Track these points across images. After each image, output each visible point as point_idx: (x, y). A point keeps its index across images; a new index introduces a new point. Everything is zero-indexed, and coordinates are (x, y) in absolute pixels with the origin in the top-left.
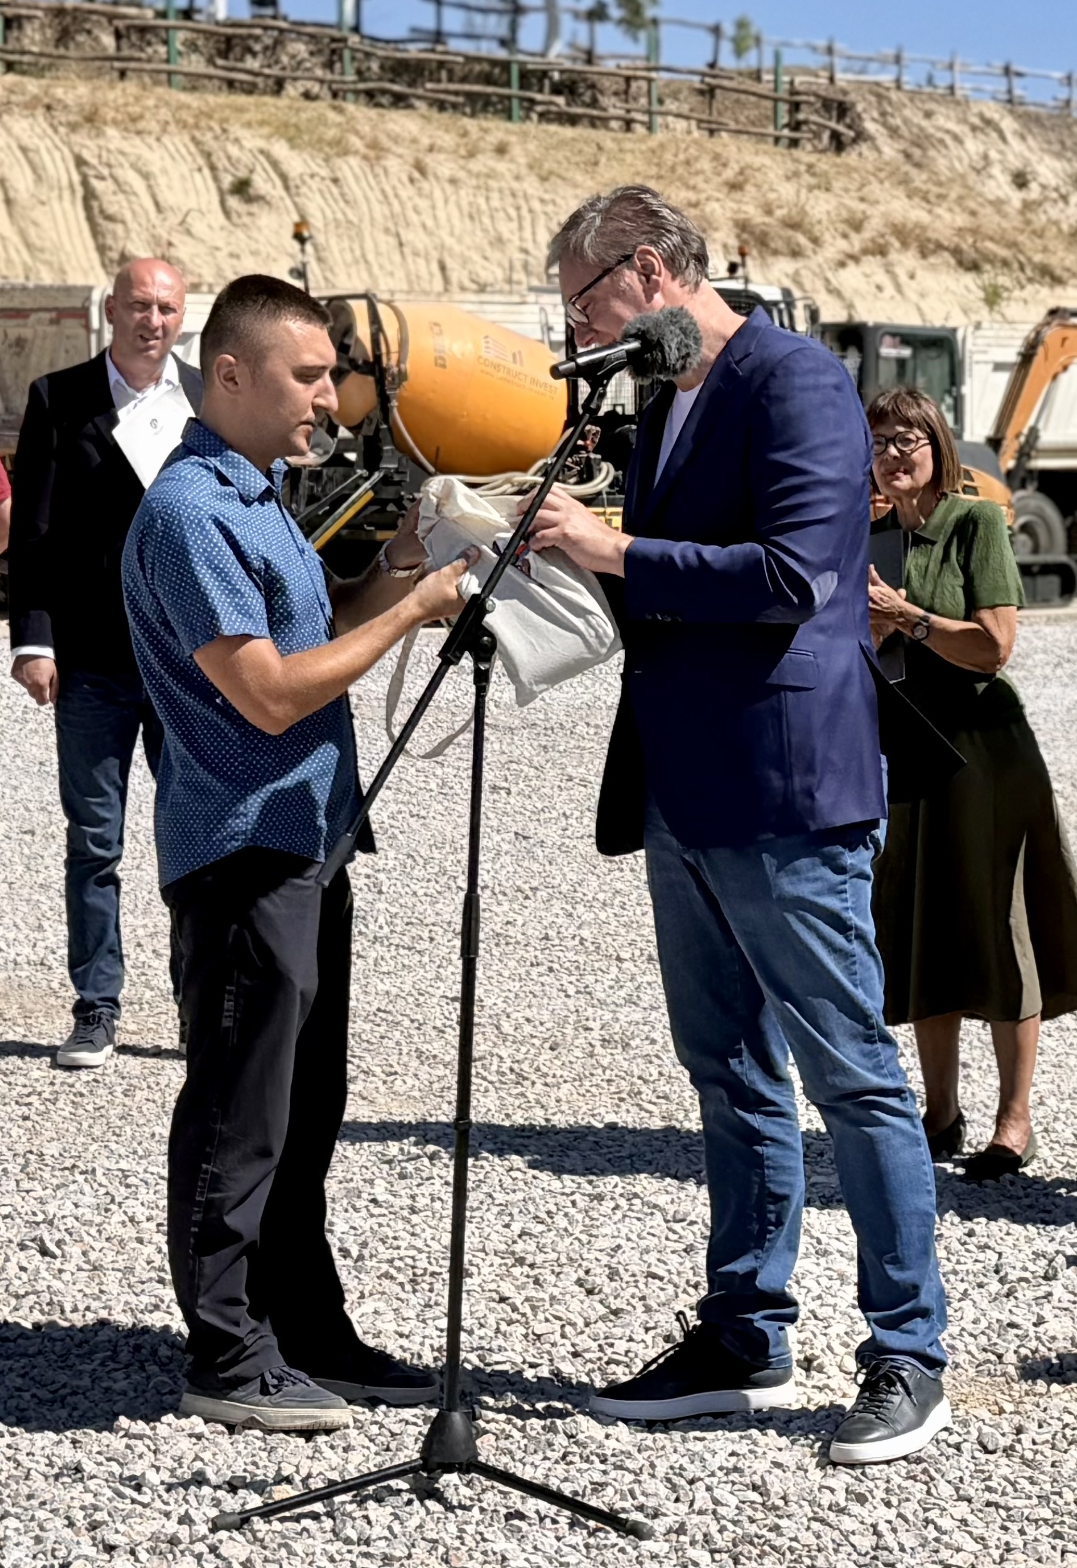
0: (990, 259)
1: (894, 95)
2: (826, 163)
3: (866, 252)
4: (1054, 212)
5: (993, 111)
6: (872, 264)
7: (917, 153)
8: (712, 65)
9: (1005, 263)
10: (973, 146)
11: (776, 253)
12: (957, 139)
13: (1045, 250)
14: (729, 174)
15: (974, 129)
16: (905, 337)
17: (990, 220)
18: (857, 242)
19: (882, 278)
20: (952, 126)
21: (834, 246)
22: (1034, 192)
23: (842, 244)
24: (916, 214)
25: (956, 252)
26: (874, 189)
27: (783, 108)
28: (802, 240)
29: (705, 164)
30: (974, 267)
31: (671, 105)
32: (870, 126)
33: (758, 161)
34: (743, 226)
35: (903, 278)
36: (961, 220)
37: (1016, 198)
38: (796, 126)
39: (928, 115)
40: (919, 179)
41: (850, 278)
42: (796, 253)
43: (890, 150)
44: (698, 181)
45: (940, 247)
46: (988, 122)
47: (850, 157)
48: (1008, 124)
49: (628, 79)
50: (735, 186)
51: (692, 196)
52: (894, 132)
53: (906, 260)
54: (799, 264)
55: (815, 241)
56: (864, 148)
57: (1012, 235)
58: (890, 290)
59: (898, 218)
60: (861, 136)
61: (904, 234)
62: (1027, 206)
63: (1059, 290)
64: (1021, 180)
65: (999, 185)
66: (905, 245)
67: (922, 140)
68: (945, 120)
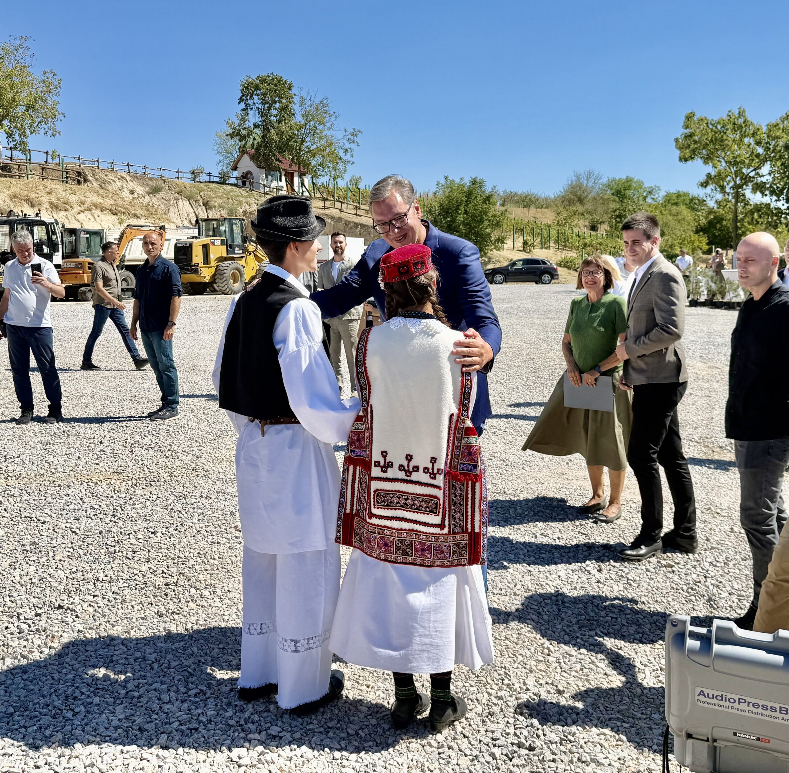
0: (121, 212)
1: (97, 170)
2: (75, 187)
3: (85, 210)
4: (141, 201)
5: (124, 175)
6: (88, 213)
7: (103, 185)
8: (46, 162)
9: (124, 213)
10: (119, 183)
11: (60, 210)
12: (114, 181)
13: (135, 210)
14: (48, 190)
15: (119, 179)
16: (87, 232)
17: (120, 202)
18: (83, 208)
19: (91, 217)
20: (113, 178)
21: (77, 209)
22: (136, 195)
23: (79, 208)
24: (100, 200)
25: (111, 210)
26: (88, 194)
27: (65, 173)
28: (68, 207)
29: (41, 187)
30: (116, 214)
31: (34, 172)
32: (90, 178)
33: (56, 187)
34: (51, 203)
35: (96, 217)
36: (112, 202)
37: (131, 197)
38: (67, 178)
39: (106, 175)
40: (101, 191)
41: (81, 217)
42: (66, 210)
43: (95, 184)
44: (39, 192)
45: (106, 209)
46: (123, 178)
47: (83, 186)
48: (128, 178)
49: (19, 165)
50: (49, 193)
51: (37, 196)
52: (97, 180)
53: (97, 212)
54: (67, 213)
55: (72, 207)
56: (88, 183)
57: (126, 206)
58: (92, 220)
59: (95, 201)
60: (86, 180)
61: (96, 206)
62: (134, 198)
63: (139, 220)
64: (132, 192)
65: (126, 194)
66: (96, 208)
67: (104, 182)
68: (111, 176)
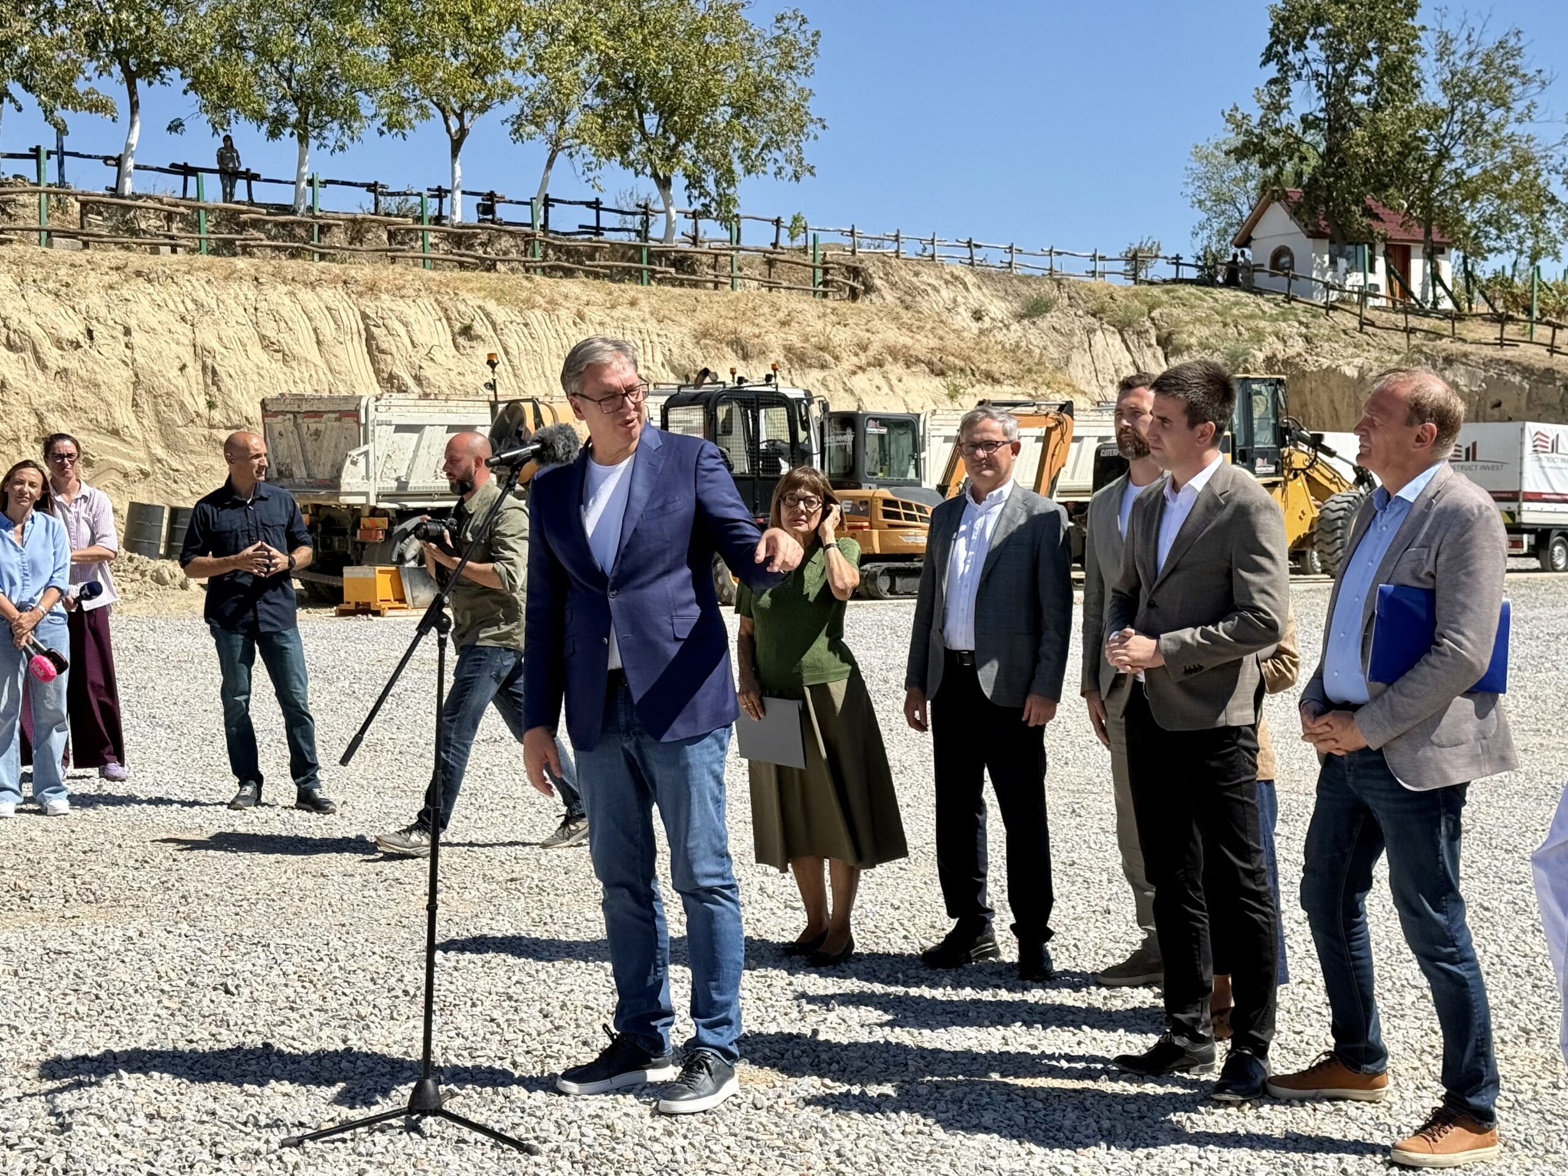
0: (954, 368)
1: (893, 262)
2: (845, 307)
3: (869, 364)
4: (1000, 337)
5: (960, 271)
6: (874, 373)
7: (908, 299)
8: (775, 245)
9: (962, 370)
10: (946, 293)
11: (810, 366)
12: (935, 289)
13: (989, 361)
14: (781, 315)
15: (947, 282)
16: (883, 421)
17: (951, 342)
18: (863, 359)
19: (879, 380)
20: (931, 281)
21: (849, 362)
22: (987, 323)
23: (855, 360)
24: (903, 339)
25: (929, 364)
26: (876, 324)
27: (819, 273)
28: (828, 357)
29: (766, 310)
30: (942, 373)
31: (747, 271)
32: (878, 282)
33: (799, 307)
34: (789, 349)
35: (894, 382)
36: (934, 343)
37: (975, 327)
38: (826, 283)
39: (917, 274)
40: (906, 316)
41: (859, 382)
42: (823, 367)
43: (890, 297)
44: (760, 320)
45: (918, 360)
46: (957, 278)
47: (863, 303)
48: (970, 279)
49: (716, 256)
50: (783, 324)
51: (757, 331)
52: (893, 285)
53: (895, 370)
54: (826, 373)
55: (837, 358)
56: (873, 296)
57: (967, 352)
58: (885, 389)
59: (891, 343)
60: (869, 289)
61: (894, 353)
62: (982, 332)
63: (997, 387)
64: (978, 316)
65: (963, 319)
66: (895, 359)
67: (912, 291)
68: (928, 277)
